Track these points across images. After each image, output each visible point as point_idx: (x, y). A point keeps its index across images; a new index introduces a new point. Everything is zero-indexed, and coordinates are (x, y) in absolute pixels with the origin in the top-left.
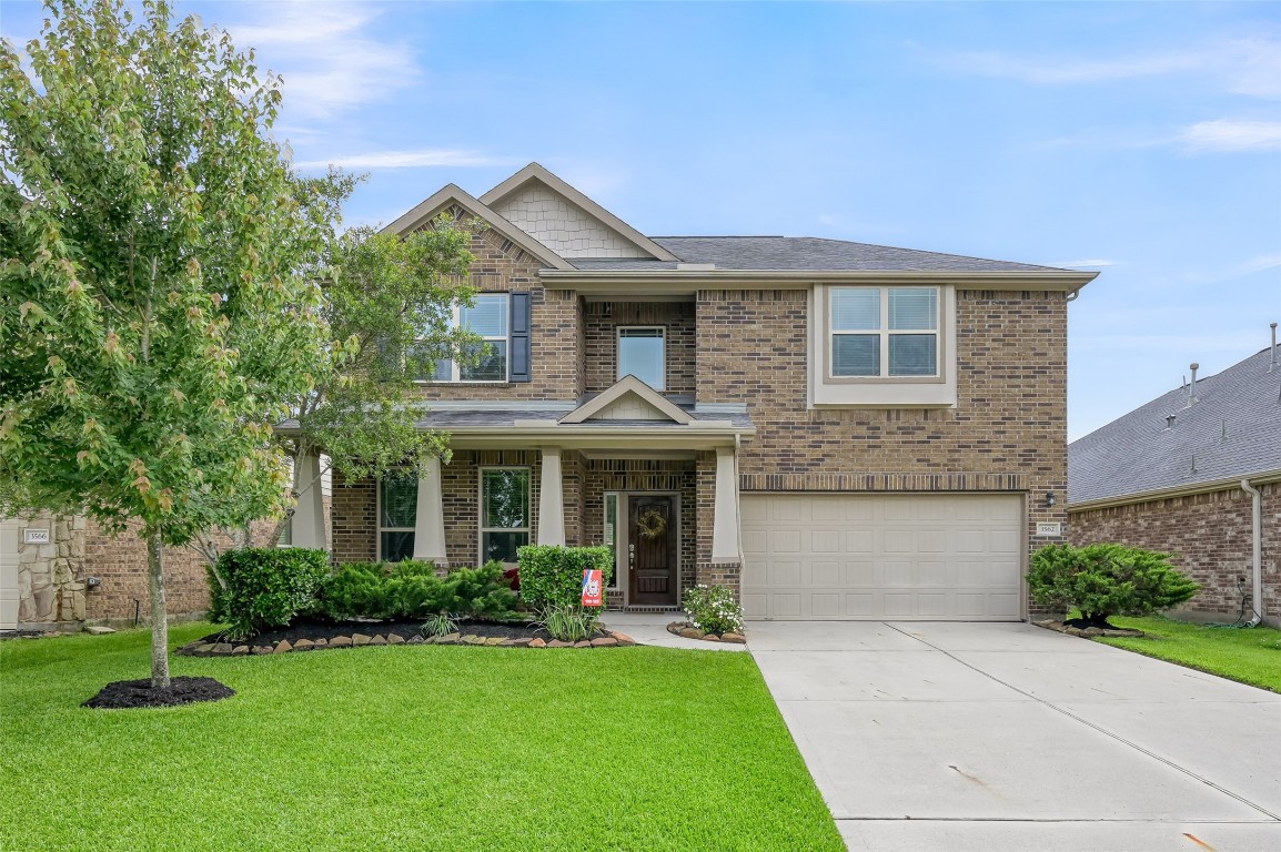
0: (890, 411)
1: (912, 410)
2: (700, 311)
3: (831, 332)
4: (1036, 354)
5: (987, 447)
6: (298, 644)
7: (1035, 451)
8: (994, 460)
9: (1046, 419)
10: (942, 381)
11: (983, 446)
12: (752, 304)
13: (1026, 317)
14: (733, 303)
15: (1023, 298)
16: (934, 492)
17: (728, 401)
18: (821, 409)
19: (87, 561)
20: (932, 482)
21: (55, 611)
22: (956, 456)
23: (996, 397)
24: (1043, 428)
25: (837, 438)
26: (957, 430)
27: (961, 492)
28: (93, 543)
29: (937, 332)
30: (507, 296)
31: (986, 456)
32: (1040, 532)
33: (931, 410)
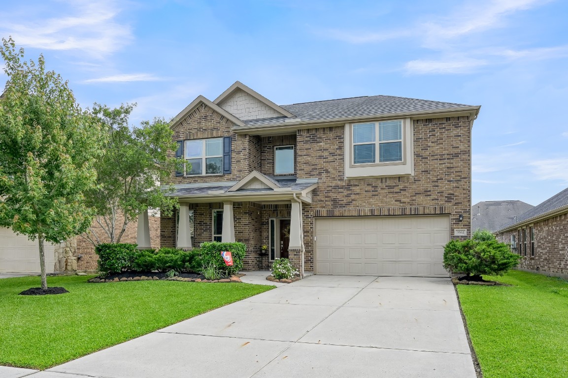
0: (382, 179)
1: (392, 178)
2: (299, 139)
3: (353, 144)
4: (453, 147)
5: (429, 193)
6: (121, 279)
7: (453, 194)
8: (433, 200)
9: (458, 178)
10: (404, 164)
11: (427, 193)
12: (320, 134)
13: (448, 130)
14: (311, 135)
15: (447, 121)
16: (403, 215)
17: (310, 178)
18: (350, 180)
19: (78, 249)
20: (402, 210)
21: (65, 266)
22: (414, 198)
23: (433, 170)
24: (457, 183)
25: (358, 191)
26: (414, 186)
27: (416, 215)
28: (80, 242)
29: (402, 140)
30: (222, 139)
31: (429, 198)
32: (456, 234)
33: (402, 177)
